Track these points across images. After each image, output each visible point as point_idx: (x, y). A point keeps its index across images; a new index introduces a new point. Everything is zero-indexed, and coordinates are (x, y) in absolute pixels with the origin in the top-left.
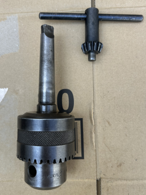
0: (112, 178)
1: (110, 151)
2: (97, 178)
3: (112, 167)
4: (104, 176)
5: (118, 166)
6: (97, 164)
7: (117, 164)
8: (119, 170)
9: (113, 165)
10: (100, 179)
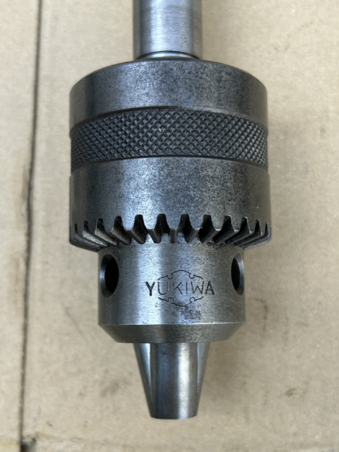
0: (79, 439)
1: (81, 332)
2: (22, 437)
3: (81, 394)
4: (48, 431)
5: (104, 394)
6: (27, 382)
7: (102, 383)
8: (107, 408)
9: (85, 388)
10: (34, 440)
